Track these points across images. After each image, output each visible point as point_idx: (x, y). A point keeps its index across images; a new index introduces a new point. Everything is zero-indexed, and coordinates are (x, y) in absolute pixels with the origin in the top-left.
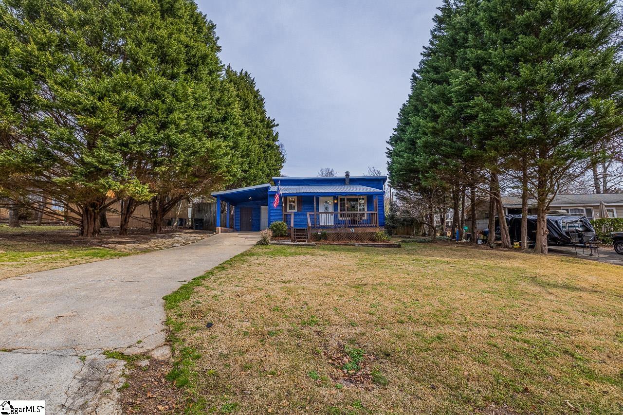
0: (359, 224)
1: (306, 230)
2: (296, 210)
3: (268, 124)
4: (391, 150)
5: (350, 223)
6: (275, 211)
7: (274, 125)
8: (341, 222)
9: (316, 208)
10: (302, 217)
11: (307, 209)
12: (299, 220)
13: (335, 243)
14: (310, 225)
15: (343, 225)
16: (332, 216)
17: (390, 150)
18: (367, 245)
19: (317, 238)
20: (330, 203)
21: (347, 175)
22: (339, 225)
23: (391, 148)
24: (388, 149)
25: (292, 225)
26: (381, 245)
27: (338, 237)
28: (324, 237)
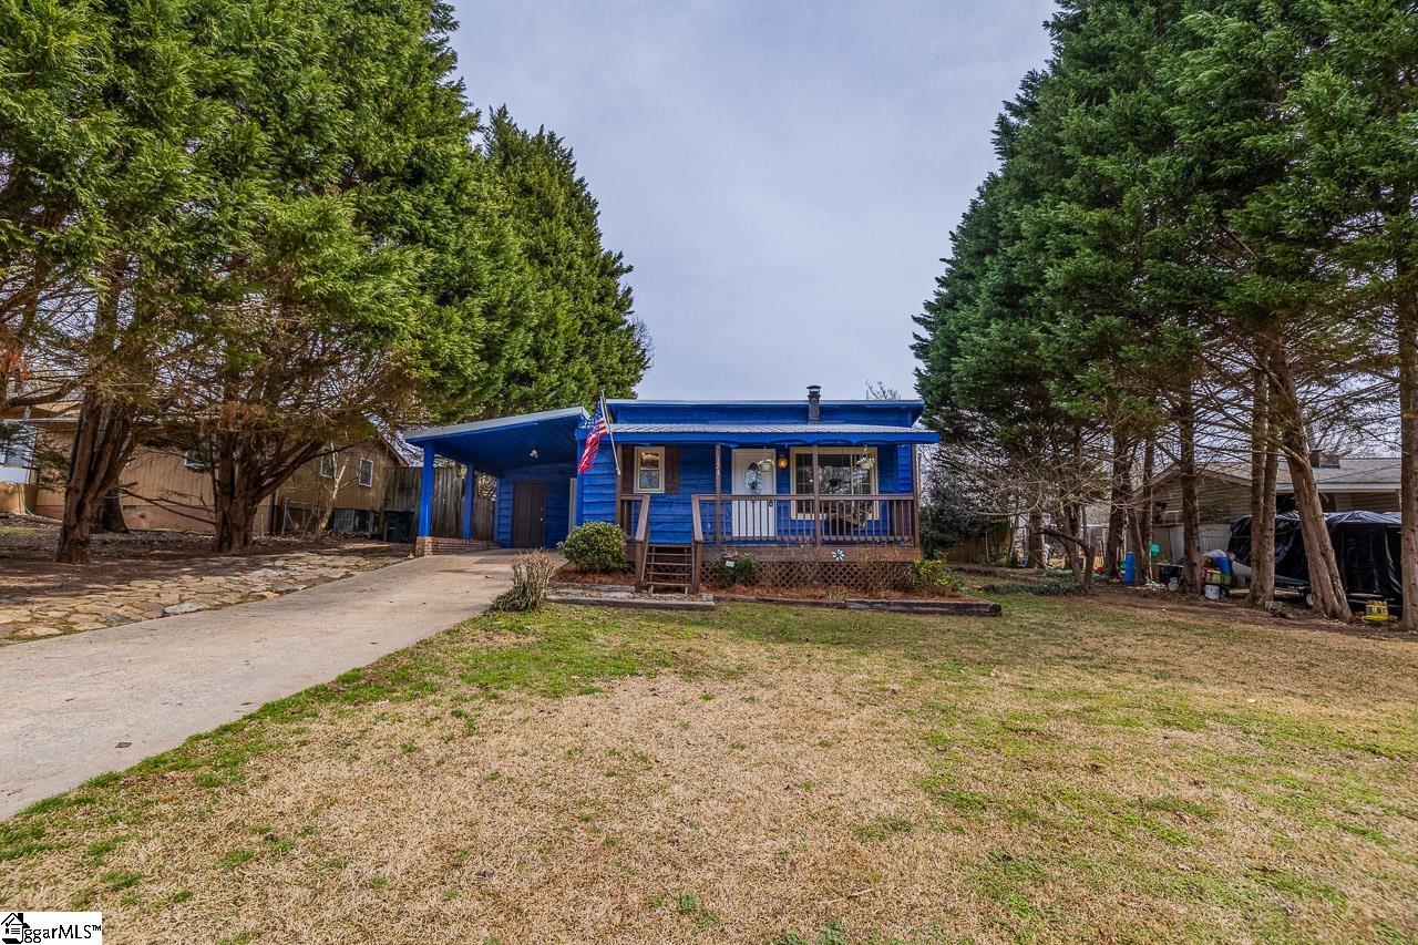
0: (856, 533)
1: (689, 549)
2: (661, 490)
3: (604, 267)
4: (926, 340)
5: (827, 533)
6: (596, 491)
7: (620, 271)
8: (798, 528)
9: (722, 484)
10: (679, 511)
11: (694, 486)
12: (669, 519)
13: (780, 597)
14: (699, 535)
15: (808, 538)
16: (771, 509)
17: (921, 340)
18: (889, 604)
19: (721, 579)
20: (767, 467)
21: (814, 393)
22: (793, 538)
23: (925, 334)
24: (916, 336)
25: (640, 535)
26: (935, 605)
27: (790, 576)
28: (745, 576)
